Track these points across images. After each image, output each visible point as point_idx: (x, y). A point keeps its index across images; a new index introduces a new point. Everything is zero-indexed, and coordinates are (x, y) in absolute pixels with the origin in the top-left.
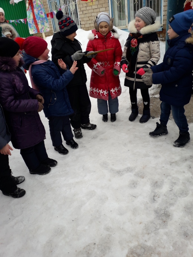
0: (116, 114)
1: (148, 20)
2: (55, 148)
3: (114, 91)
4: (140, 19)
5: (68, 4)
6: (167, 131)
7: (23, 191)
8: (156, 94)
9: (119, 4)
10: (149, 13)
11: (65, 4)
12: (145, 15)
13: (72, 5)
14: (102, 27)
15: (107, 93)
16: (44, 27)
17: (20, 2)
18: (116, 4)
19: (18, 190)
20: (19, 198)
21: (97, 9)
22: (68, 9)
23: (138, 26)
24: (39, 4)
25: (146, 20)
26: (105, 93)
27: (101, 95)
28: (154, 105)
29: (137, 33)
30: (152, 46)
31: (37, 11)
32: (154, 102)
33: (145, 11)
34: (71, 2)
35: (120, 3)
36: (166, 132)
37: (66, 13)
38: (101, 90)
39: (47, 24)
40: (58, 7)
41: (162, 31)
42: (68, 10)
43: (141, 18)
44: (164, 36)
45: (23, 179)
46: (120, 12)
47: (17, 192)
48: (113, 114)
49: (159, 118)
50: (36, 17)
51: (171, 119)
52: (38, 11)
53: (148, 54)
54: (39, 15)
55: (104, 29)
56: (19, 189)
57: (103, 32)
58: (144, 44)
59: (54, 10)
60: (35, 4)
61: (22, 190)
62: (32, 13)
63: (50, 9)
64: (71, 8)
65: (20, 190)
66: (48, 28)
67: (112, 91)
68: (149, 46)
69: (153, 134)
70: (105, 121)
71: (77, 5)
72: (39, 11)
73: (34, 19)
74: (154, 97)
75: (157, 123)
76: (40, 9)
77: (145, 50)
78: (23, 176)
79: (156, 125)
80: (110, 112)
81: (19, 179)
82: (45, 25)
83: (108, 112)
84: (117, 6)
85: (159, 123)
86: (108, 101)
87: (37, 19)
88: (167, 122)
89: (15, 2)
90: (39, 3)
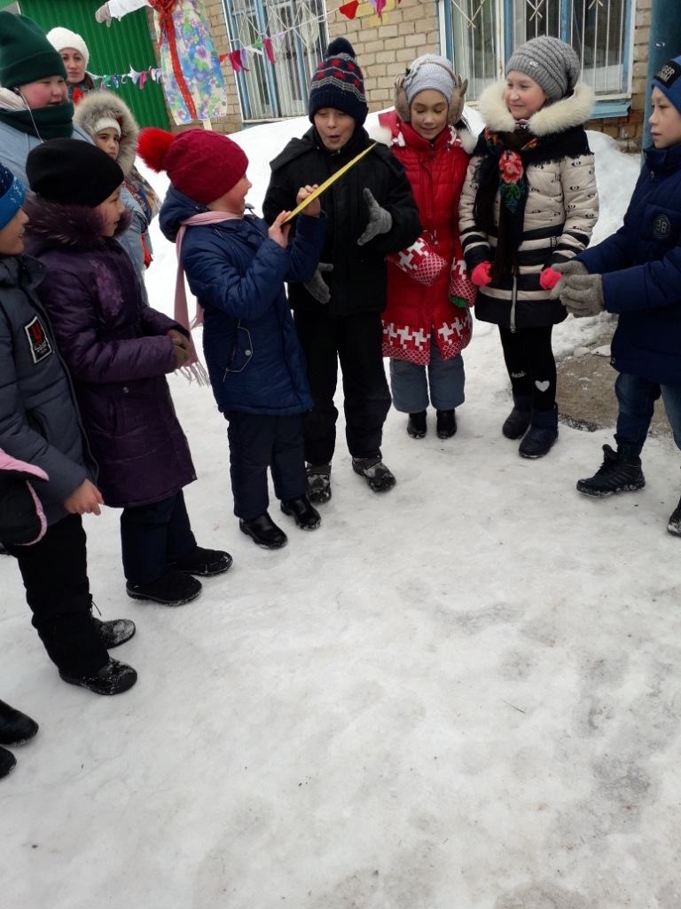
0: (458, 410)
1: (556, 81)
2: (240, 523)
3: (451, 332)
4: (528, 78)
5: (294, 23)
6: (642, 477)
7: (129, 673)
8: (603, 343)
9: (473, 22)
10: (561, 58)
11: (284, 21)
12: (545, 64)
13: (309, 26)
14: (423, 109)
15: (424, 340)
16: (210, 101)
17: (130, 16)
18: (464, 20)
19: (111, 666)
20: (114, 694)
21: (394, 37)
22: (293, 39)
23: (519, 103)
24: (194, 23)
25: (547, 82)
26: (420, 338)
27: (405, 347)
28: (594, 384)
29: (516, 131)
30: (571, 173)
31: (187, 46)
32: (594, 370)
33: (545, 49)
34: (304, 14)
35: (478, 17)
36: (638, 482)
37: (286, 52)
38: (403, 328)
39: (221, 90)
40: (260, 34)
41: (628, 117)
42: (293, 43)
43: (530, 76)
44: (633, 134)
45: (129, 629)
46: (478, 48)
47: (110, 675)
48: (444, 411)
49: (614, 431)
50: (182, 68)
51: (655, 433)
52: (190, 45)
53: (556, 201)
54: (194, 61)
55: (430, 118)
56: (116, 663)
57: (424, 126)
58: (542, 168)
59: (247, 45)
60: (179, 23)
61: (125, 667)
62: (169, 53)
63: (231, 38)
64: (306, 37)
65: (118, 668)
66: (224, 104)
67: (445, 331)
68: (560, 175)
69: (593, 487)
70: (415, 437)
71: (327, 26)
72: (193, 46)
73: (178, 74)
74: (594, 352)
75: (606, 448)
76: (196, 39)
77: (547, 189)
78: (128, 618)
79: (602, 453)
80: (434, 405)
81: (115, 629)
82: (212, 92)
83: (427, 405)
84: (466, 27)
85: (614, 447)
86: (427, 367)
87: (188, 74)
88: (642, 445)
89: (113, 15)
90: (193, 20)
